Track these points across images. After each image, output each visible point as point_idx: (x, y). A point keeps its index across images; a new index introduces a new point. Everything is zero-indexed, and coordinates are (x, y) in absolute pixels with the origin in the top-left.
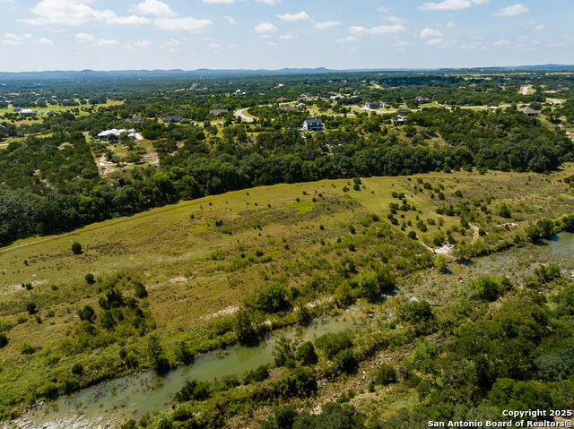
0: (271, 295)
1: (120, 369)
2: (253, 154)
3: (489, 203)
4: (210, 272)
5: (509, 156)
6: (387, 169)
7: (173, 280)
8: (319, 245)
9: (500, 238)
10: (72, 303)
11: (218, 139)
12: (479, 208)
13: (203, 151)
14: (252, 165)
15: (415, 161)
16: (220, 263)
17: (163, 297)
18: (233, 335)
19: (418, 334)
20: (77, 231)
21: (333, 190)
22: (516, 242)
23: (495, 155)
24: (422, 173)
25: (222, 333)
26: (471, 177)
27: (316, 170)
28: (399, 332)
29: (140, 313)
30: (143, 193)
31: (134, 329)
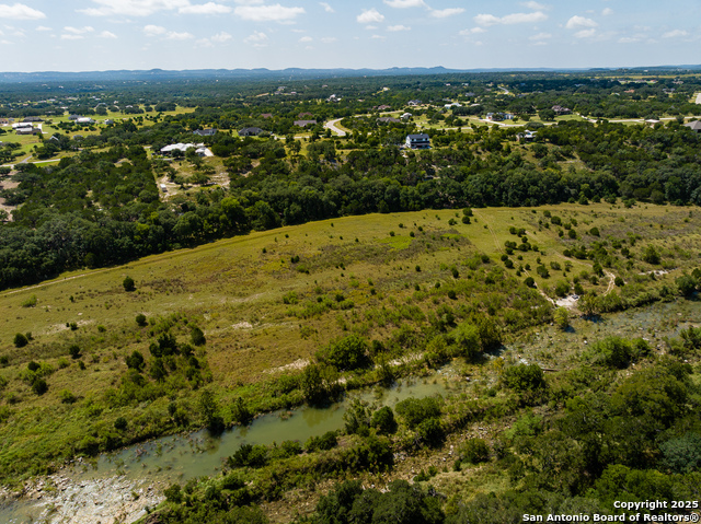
0: (347, 349)
1: (168, 426)
2: (341, 177)
3: (633, 245)
4: (280, 318)
5: (667, 185)
6: (507, 198)
7: (236, 326)
8: (413, 291)
9: (642, 290)
10: (119, 348)
11: (301, 157)
12: (620, 251)
13: (282, 172)
14: (339, 189)
15: (542, 189)
16: (292, 308)
17: (223, 346)
18: (299, 393)
19: (523, 404)
20: (131, 264)
21: (436, 223)
22: (662, 295)
23: (647, 183)
24: (551, 203)
25: (287, 391)
26: (614, 211)
27: (417, 198)
28: (500, 401)
29: (195, 363)
30: (209, 221)
31: (187, 381)
